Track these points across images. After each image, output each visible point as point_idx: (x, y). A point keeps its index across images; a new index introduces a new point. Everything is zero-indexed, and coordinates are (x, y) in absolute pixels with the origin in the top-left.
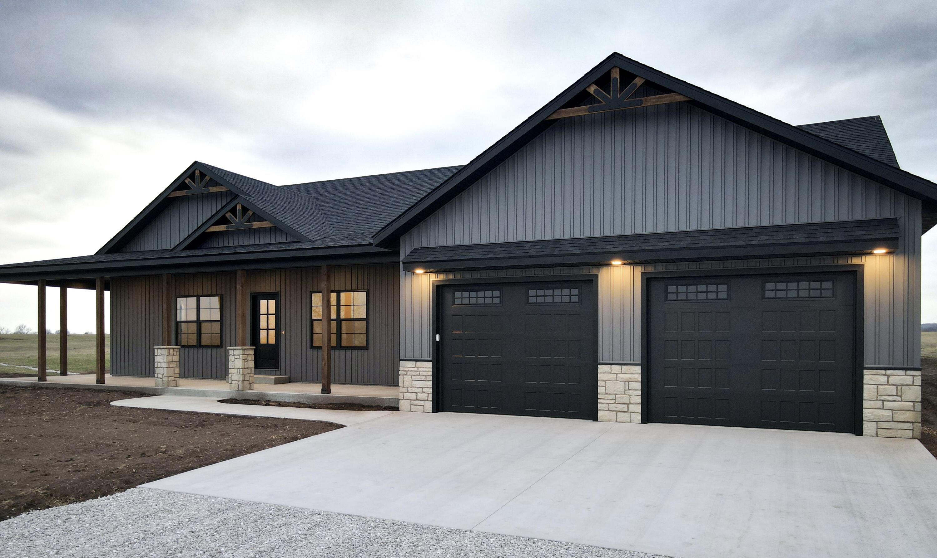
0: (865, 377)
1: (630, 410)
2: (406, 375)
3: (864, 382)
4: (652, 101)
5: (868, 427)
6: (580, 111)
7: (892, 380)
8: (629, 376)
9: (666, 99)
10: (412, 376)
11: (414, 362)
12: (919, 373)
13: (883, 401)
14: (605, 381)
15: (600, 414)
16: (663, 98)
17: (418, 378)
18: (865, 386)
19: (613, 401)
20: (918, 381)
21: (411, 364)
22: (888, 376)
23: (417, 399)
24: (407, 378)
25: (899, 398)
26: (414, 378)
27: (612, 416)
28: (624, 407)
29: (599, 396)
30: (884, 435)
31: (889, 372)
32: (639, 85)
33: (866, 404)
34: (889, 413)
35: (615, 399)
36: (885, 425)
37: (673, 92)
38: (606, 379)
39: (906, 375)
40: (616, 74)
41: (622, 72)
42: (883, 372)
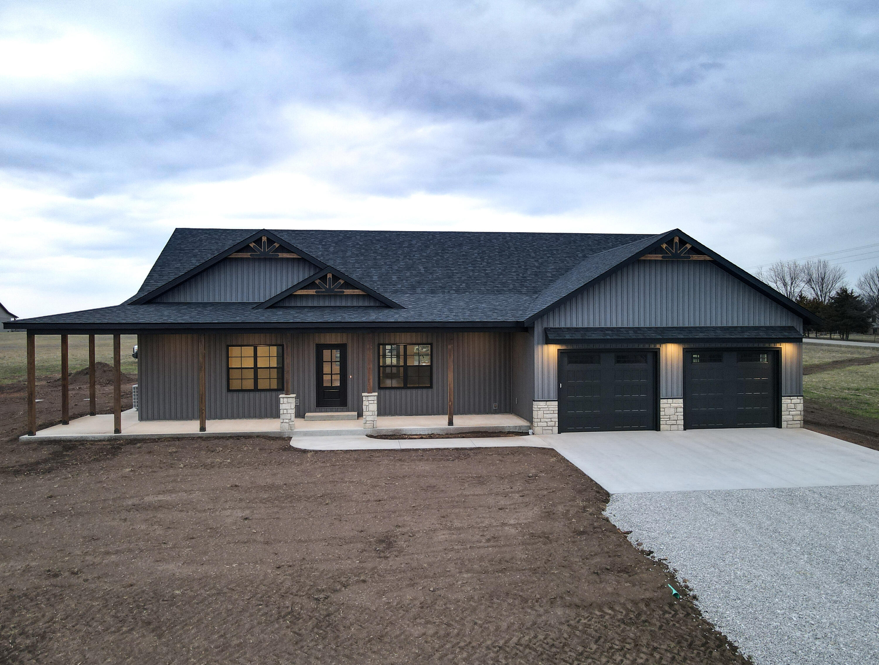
0: (782, 400)
1: (678, 424)
2: (540, 410)
3: (782, 403)
4: (695, 257)
5: (784, 424)
6: (657, 257)
7: (793, 401)
8: (677, 405)
9: (702, 258)
10: (544, 411)
11: (545, 402)
12: (802, 398)
13: (789, 411)
14: (664, 408)
15: (661, 426)
16: (700, 257)
17: (548, 412)
18: (783, 405)
19: (669, 419)
20: (802, 402)
21: (542, 404)
22: (791, 400)
23: (547, 426)
24: (540, 413)
25: (795, 410)
26: (545, 412)
27: (668, 427)
28: (674, 422)
29: (661, 417)
30: (790, 427)
31: (791, 398)
32: (689, 248)
33: (783, 413)
34: (791, 417)
35: (670, 418)
36: (790, 423)
37: (706, 255)
38: (665, 407)
39: (798, 399)
40: (677, 240)
41: (680, 240)
42: (789, 398)
